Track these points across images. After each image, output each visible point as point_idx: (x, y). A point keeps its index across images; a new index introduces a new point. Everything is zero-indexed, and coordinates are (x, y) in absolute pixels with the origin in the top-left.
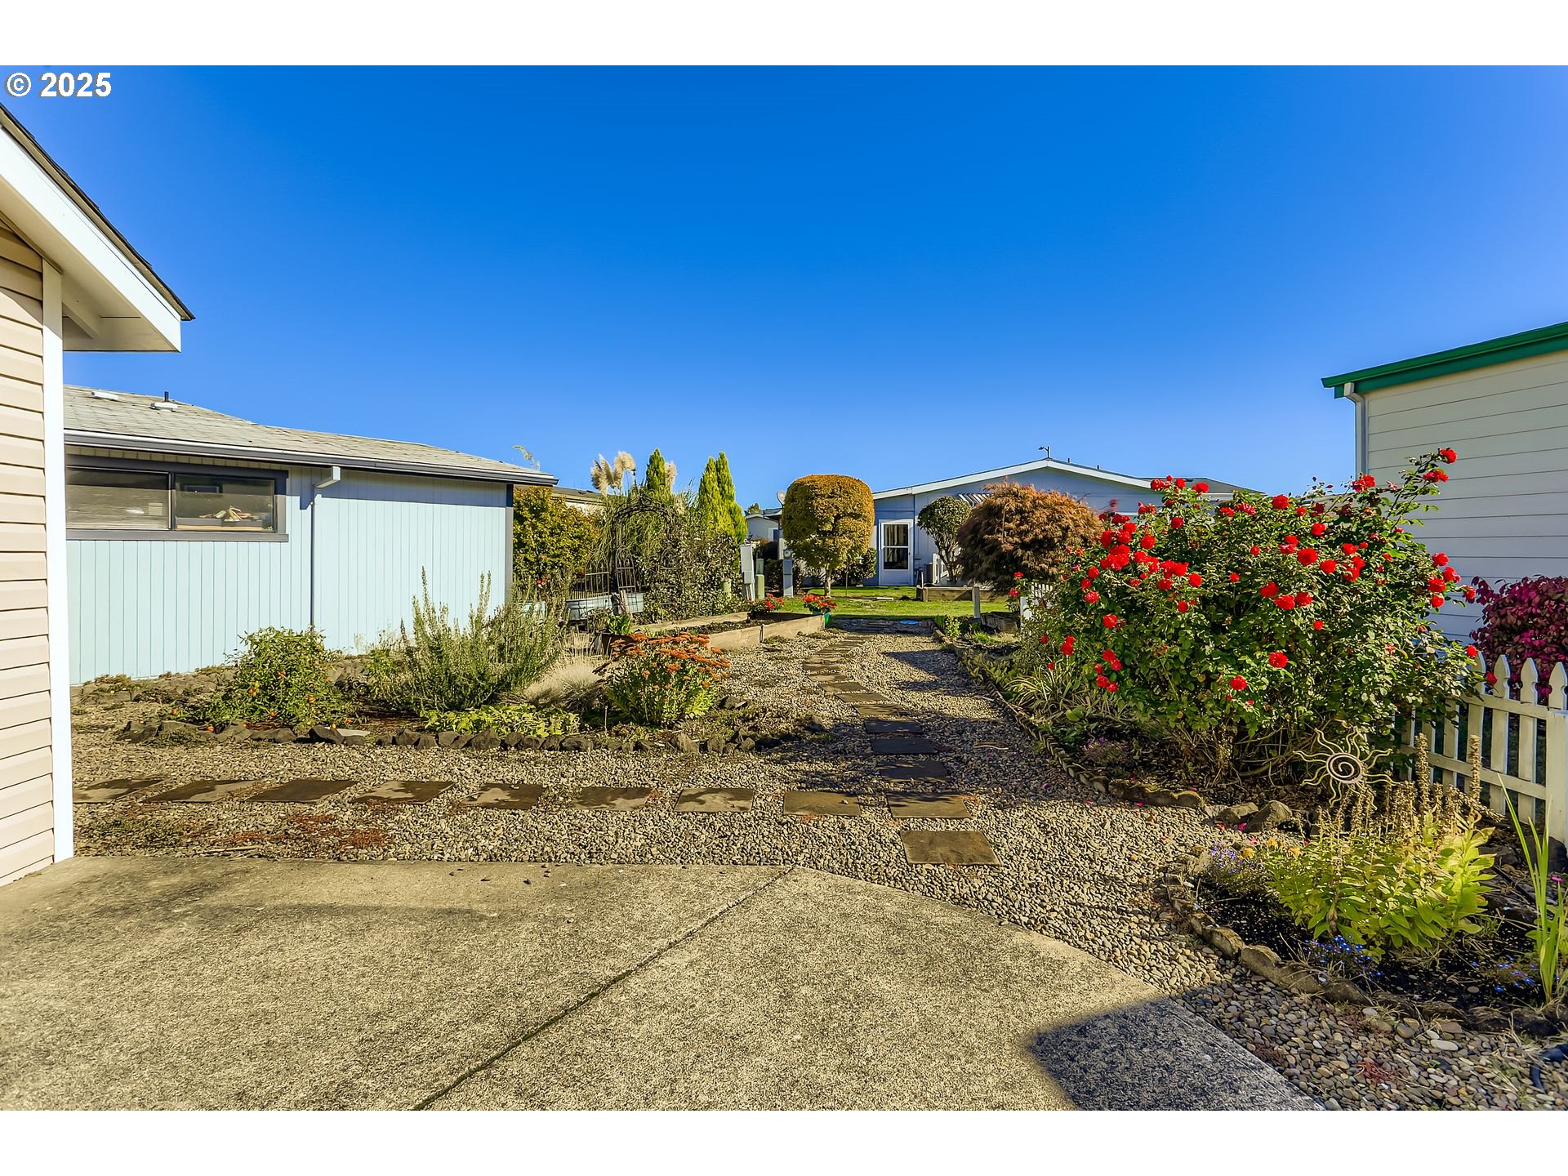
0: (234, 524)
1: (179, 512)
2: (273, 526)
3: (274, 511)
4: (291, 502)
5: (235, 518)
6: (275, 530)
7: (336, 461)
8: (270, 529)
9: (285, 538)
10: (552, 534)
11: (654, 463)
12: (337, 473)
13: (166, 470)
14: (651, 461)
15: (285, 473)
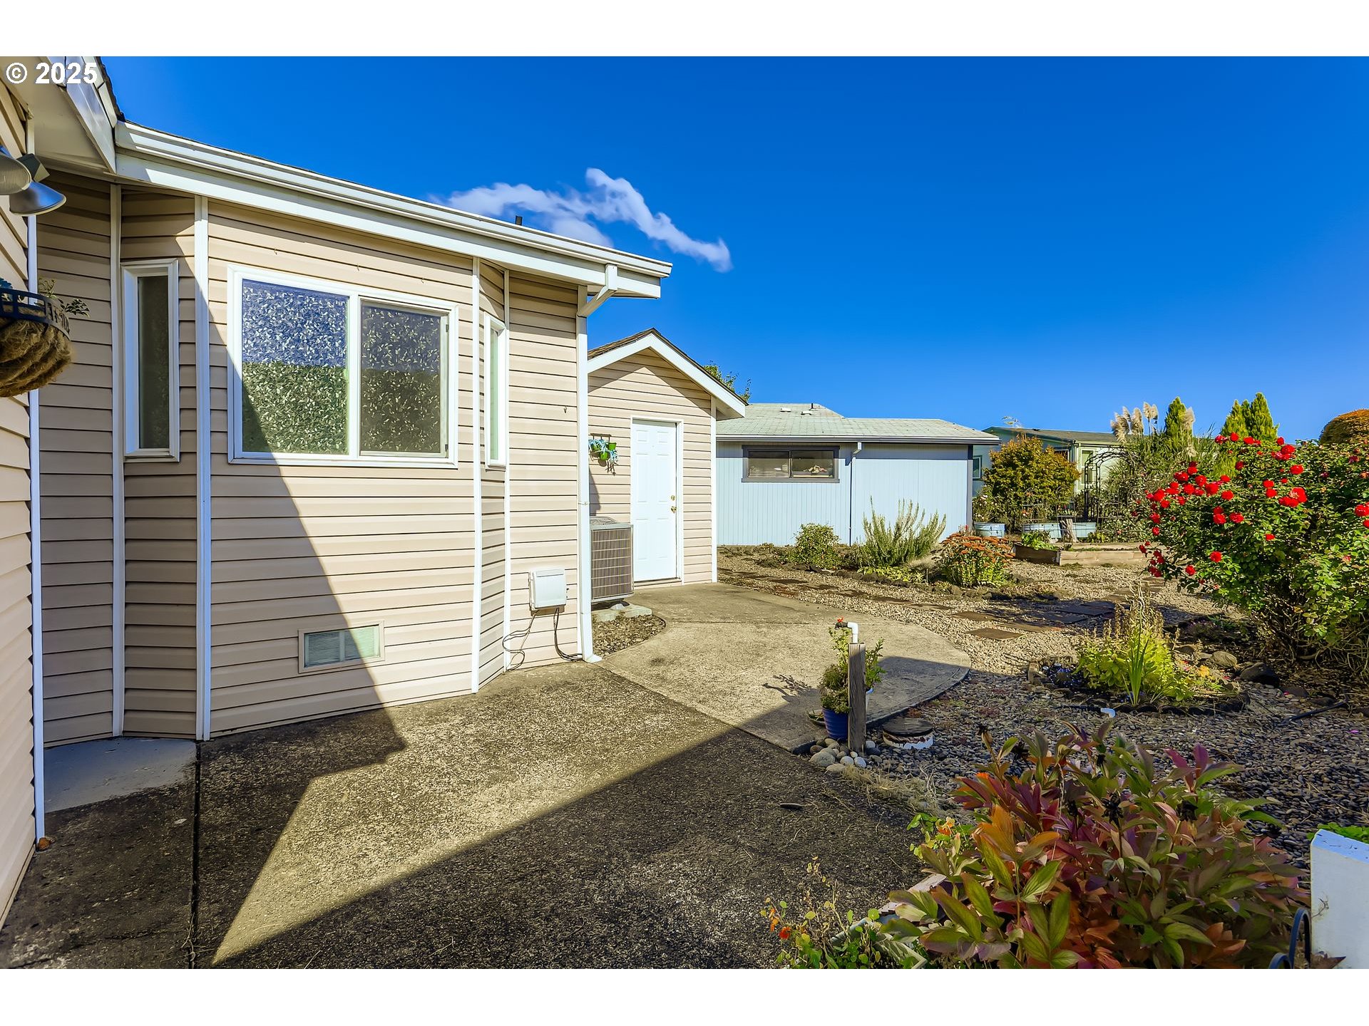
0: (815, 474)
1: (795, 469)
2: (832, 475)
3: (833, 467)
4: (841, 462)
5: (817, 471)
6: (833, 477)
7: (859, 439)
8: (831, 476)
9: (838, 481)
10: (1036, 477)
11: (1173, 413)
12: (860, 445)
13: (787, 449)
14: (1170, 410)
15: (838, 447)
